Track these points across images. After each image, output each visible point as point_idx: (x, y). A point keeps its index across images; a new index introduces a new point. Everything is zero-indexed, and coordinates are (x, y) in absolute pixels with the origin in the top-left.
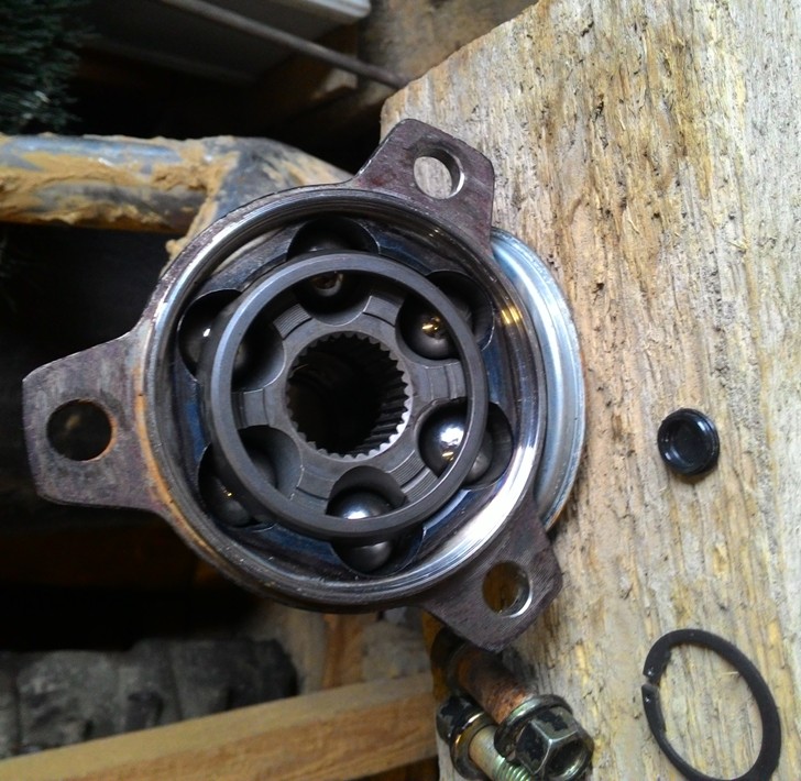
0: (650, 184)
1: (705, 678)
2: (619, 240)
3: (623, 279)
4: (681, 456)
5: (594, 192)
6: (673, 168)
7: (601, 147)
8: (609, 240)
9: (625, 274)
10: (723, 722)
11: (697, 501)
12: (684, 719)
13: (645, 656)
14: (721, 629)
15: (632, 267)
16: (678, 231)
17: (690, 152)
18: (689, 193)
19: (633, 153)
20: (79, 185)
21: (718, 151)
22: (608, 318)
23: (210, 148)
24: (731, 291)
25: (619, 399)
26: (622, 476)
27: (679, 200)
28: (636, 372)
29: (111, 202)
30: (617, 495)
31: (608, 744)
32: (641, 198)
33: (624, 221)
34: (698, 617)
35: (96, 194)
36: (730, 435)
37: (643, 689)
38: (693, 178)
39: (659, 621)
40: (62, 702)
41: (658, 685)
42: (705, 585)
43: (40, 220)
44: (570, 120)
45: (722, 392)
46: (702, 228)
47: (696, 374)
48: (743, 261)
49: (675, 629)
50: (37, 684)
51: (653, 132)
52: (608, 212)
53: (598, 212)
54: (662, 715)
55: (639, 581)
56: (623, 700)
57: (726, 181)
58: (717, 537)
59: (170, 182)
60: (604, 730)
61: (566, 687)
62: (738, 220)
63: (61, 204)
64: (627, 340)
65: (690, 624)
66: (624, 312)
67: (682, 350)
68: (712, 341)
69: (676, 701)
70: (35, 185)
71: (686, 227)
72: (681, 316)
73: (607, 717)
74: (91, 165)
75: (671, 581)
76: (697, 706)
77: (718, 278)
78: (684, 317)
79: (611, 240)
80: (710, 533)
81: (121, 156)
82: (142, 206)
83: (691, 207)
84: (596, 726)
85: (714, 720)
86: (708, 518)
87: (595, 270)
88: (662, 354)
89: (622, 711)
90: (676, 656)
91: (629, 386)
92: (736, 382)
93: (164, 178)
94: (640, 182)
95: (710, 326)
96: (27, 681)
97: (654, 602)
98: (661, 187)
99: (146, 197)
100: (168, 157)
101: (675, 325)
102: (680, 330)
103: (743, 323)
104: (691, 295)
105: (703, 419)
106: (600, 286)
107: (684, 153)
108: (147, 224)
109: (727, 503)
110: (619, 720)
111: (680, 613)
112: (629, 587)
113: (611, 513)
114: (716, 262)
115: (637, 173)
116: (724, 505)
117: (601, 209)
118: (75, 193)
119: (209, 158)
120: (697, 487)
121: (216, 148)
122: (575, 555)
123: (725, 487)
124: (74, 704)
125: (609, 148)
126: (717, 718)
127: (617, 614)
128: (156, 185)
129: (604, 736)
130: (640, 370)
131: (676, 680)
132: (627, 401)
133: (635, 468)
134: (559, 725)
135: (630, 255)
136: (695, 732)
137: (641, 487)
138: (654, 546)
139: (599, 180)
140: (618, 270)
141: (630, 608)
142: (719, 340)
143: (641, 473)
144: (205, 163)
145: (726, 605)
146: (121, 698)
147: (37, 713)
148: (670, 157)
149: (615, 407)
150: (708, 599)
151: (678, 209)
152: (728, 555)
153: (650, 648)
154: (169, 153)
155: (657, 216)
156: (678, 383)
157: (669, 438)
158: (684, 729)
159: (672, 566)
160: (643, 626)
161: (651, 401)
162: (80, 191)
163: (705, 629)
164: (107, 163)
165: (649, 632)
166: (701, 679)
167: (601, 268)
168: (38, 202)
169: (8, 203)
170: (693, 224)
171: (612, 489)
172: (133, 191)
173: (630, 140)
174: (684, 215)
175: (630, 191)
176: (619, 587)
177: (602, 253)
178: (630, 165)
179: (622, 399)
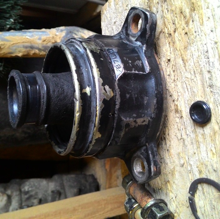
0: (183, 22)
1: (210, 195)
2: (174, 44)
3: (176, 57)
4: (198, 118)
5: (165, 28)
6: (191, 16)
7: (167, 12)
8: (171, 44)
9: (177, 55)
10: (216, 210)
11: (205, 133)
12: (203, 208)
13: (189, 186)
14: (215, 178)
15: (179, 52)
16: (194, 38)
17: (196, 9)
18: (196, 24)
19: (177, 12)
20: (21, 45)
21: (206, 8)
22: (172, 71)
23: (58, 30)
24: (213, 57)
25: (177, 99)
26: (179, 125)
27: (193, 27)
28: (182, 89)
29: (31, 49)
30: (178, 131)
31: (179, 215)
32: (181, 28)
33: (175, 37)
34: (206, 174)
35: (26, 47)
36: (215, 109)
37: (189, 198)
38: (197, 19)
39: (193, 175)
40: (33, 193)
41: (194, 197)
42: (208, 163)
43: (12, 56)
44: (156, 4)
45: (211, 94)
46: (202, 36)
47: (202, 88)
48: (216, 46)
49: (199, 178)
50: (26, 188)
51: (183, 4)
52: (170, 34)
53: (167, 35)
54: (196, 207)
55: (186, 161)
56: (183, 201)
57: (209, 18)
58: (212, 146)
59: (47, 42)
60: (177, 211)
61: (165, 196)
62: (214, 32)
63: (17, 51)
64: (179, 78)
65: (204, 176)
66: (177, 68)
67: (197, 80)
68: (207, 76)
69: (200, 202)
70: (9, 46)
71: (196, 36)
72: (196, 68)
73: (178, 206)
74: (24, 39)
75: (197, 161)
76: (207, 205)
77: (208, 53)
78: (197, 68)
79: (172, 44)
80: (209, 144)
81: (32, 35)
82: (40, 50)
83: (198, 29)
84: (175, 209)
85: (213, 209)
86: (208, 139)
87: (167, 55)
88: (190, 82)
89: (183, 205)
90: (199, 187)
91: (180, 94)
92: (216, 90)
93: (45, 41)
94: (180, 22)
95: (206, 71)
96: (23, 187)
97: (191, 168)
98: (187, 23)
99: (40, 47)
100: (46, 34)
101: (194, 72)
102: (196, 73)
103: (218, 69)
104: (199, 60)
105: (205, 104)
106: (169, 60)
107: (194, 10)
108: (41, 55)
109: (215, 133)
110: (182, 208)
111: (200, 172)
112: (183, 163)
113: (176, 138)
114: (207, 48)
115: (179, 19)
116: (213, 134)
117: (168, 33)
118: (21, 47)
119: (57, 34)
120: (204, 128)
121: (59, 30)
122: (166, 152)
123: (214, 128)
124: (36, 194)
125: (169, 12)
126: (214, 209)
127: (180, 172)
128: (43, 43)
129: (177, 213)
130: (183, 88)
131: (200, 195)
132: (179, 99)
133: (183, 122)
134: (161, 209)
135: (178, 49)
136: (207, 213)
137: (185, 129)
138: (191, 149)
139: (167, 23)
140: (175, 54)
141: (184, 170)
142: (209, 75)
143: (185, 124)
144: (56, 35)
145: (216, 169)
146: (50, 192)
147: (26, 196)
148: (190, 12)
149: (176, 102)
150: (210, 167)
151: (193, 30)
152: (216, 152)
153: (191, 184)
154: (46, 33)
155: (186, 33)
156: (196, 92)
157: (194, 111)
158: (203, 212)
159: (197, 156)
160: (189, 176)
161: (187, 99)
162: (22, 46)
163: (209, 178)
164: (29, 38)
165: (190, 178)
166: (208, 195)
167: (169, 54)
168: (11, 51)
169: (2, 52)
170: (199, 35)
171: (176, 130)
172: (36, 45)
173: (176, 8)
174: (195, 32)
175: (177, 26)
176: (180, 163)
177: (169, 49)
178: (176, 17)
179: (178, 99)
